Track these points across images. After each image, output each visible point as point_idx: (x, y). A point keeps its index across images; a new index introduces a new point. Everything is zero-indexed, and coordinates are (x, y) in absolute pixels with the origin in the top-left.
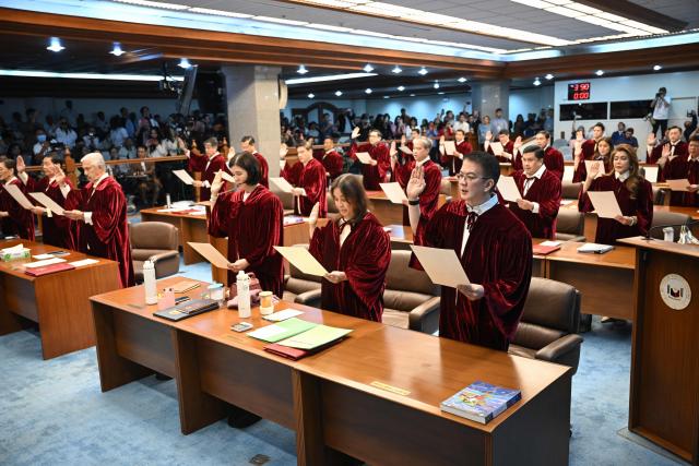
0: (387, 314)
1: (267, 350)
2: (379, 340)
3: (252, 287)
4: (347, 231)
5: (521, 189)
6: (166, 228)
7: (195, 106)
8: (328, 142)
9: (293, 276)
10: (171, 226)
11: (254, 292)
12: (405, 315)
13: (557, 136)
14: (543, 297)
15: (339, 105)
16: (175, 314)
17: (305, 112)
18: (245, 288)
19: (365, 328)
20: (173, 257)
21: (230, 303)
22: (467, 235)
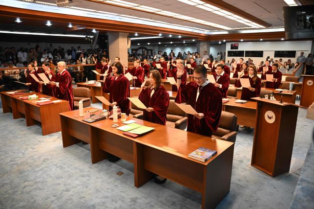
0: (168, 123)
1: (124, 134)
2: (164, 133)
3: (118, 111)
4: (153, 92)
5: (216, 79)
6: (87, 90)
7: (97, 47)
8: (145, 60)
9: (133, 108)
10: (88, 89)
11: (119, 113)
12: (174, 123)
13: (226, 62)
14: (225, 118)
15: (149, 48)
16: (90, 120)
17: (136, 50)
18: (116, 112)
19: (159, 127)
20: (89, 100)
21: (110, 117)
22: (198, 94)
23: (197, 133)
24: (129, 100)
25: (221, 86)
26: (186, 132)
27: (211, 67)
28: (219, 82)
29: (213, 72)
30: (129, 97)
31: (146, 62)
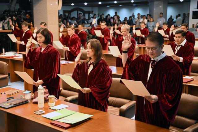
0: (110, 108)
1: (52, 124)
2: (105, 122)
3: (45, 93)
4: (91, 68)
5: (174, 51)
6: (3, 64)
7: (18, 7)
9: (64, 89)
10: (5, 63)
11: (46, 95)
12: (118, 109)
13: (190, 26)
14: (187, 102)
15: (86, 9)
16: (7, 105)
17: (70, 12)
18: (41, 94)
19: (99, 114)
20: (5, 78)
21: (34, 100)
22: (150, 70)
23: (148, 123)
24: (59, 78)
25: (181, 59)
26: (134, 121)
27: (168, 34)
28: (179, 54)
29: (171, 41)
30: (59, 73)
31: (81, 29)
